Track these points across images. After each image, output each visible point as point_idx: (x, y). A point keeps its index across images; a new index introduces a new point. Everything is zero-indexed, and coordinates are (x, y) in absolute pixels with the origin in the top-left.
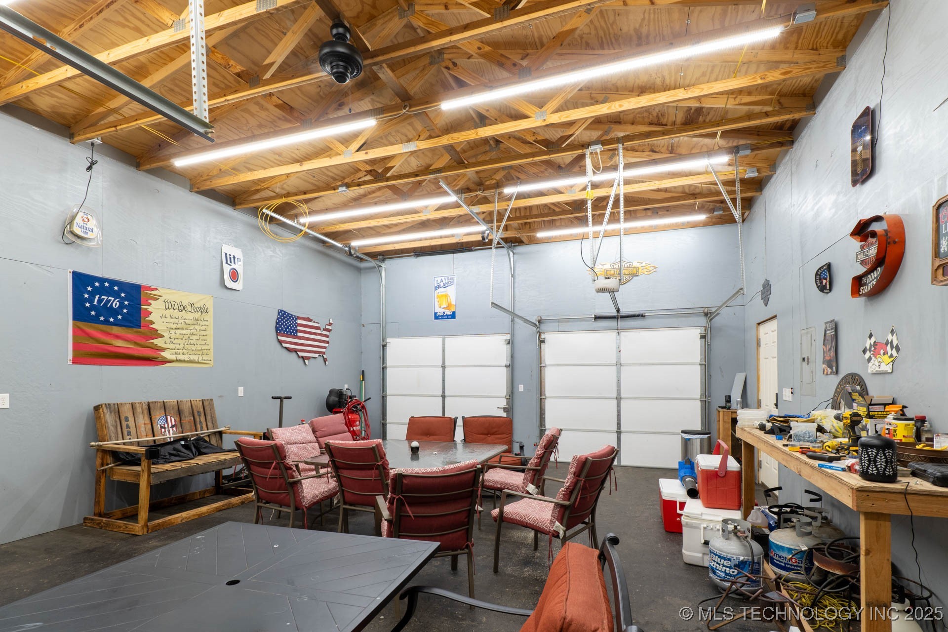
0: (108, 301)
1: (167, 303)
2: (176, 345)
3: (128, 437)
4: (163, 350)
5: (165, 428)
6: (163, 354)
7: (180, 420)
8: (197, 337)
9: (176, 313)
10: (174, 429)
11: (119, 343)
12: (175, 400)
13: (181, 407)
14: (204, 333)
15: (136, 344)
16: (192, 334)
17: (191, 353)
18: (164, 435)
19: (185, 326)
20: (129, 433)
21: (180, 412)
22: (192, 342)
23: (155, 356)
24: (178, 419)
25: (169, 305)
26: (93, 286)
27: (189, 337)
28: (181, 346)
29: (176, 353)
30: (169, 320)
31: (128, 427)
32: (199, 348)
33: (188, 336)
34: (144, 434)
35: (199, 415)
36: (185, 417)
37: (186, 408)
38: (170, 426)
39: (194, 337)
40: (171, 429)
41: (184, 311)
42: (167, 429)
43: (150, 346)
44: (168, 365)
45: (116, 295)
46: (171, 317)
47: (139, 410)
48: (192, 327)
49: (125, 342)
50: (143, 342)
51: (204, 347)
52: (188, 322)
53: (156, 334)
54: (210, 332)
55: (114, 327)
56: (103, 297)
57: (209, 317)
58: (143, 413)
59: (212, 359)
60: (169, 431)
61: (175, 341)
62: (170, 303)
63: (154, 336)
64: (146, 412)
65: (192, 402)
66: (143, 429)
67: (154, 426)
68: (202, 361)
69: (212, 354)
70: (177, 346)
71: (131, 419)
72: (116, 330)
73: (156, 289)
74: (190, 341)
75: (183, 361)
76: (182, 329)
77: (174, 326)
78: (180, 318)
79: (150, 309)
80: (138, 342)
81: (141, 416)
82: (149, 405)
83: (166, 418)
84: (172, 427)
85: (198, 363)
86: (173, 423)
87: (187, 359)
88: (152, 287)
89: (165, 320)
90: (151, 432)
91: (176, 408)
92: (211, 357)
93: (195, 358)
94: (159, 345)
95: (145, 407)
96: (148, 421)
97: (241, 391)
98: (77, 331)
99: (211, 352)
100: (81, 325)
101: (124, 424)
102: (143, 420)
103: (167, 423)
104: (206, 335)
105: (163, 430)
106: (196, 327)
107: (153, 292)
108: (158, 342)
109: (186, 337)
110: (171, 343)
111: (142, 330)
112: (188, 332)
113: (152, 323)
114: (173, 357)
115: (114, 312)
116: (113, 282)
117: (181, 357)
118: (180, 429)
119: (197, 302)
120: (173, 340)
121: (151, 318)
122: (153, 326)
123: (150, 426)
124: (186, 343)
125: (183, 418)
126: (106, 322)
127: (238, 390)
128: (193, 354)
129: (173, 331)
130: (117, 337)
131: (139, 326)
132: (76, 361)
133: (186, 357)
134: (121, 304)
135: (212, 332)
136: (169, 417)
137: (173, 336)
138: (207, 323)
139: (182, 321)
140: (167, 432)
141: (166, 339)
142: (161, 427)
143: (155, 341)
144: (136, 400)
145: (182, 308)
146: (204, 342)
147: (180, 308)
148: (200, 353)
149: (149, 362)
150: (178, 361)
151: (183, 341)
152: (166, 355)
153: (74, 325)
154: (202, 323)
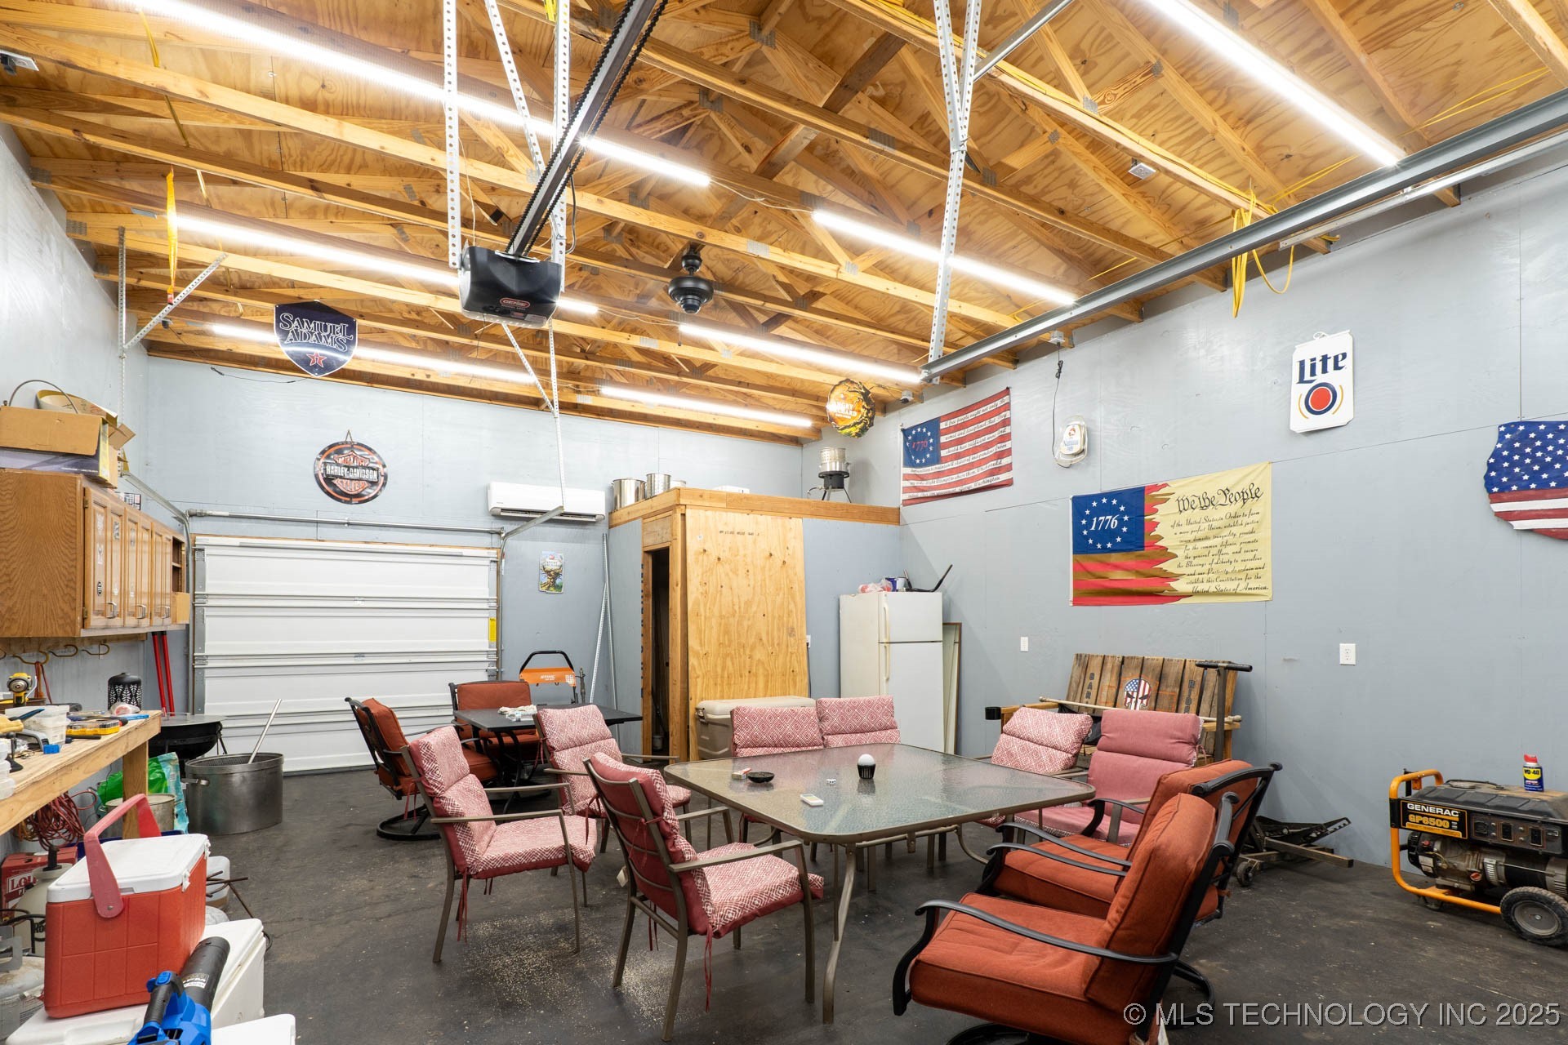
0: (1106, 521)
1: (1181, 502)
2: (1196, 568)
3: (1086, 700)
4: (1175, 577)
5: (1132, 697)
6: (1173, 584)
7: (1158, 690)
8: (1236, 548)
9: (1197, 514)
10: (1145, 701)
11: (1118, 575)
12: (1161, 658)
13: (1166, 670)
14: (1251, 537)
15: (1138, 573)
16: (1226, 544)
17: (1225, 577)
18: (1127, 708)
19: (1211, 534)
20: (1088, 696)
21: (1161, 677)
22: (1225, 558)
23: (1159, 588)
24: (1155, 688)
25: (1185, 505)
26: (1091, 508)
27: (1220, 551)
28: (1205, 569)
29: (1196, 581)
30: (1185, 528)
31: (1090, 686)
32: (1240, 566)
33: (1219, 548)
34: (1104, 700)
35: (1191, 687)
36: (1167, 687)
37: (1173, 672)
38: (1140, 695)
39: (1230, 550)
40: (1139, 701)
41: (1211, 507)
42: (1134, 700)
43: (1158, 573)
44: (1183, 601)
45: (1113, 511)
46: (1189, 523)
47: (1109, 666)
48: (1226, 532)
49: (1126, 573)
50: (1146, 571)
51: (1250, 565)
52: (1215, 524)
53: (1166, 555)
54: (1265, 534)
55: (1113, 554)
56: (1100, 518)
57: (1263, 506)
58: (1112, 671)
59: (1269, 586)
60: (1136, 702)
61: (1195, 562)
62: (1186, 502)
63: (1162, 558)
64: (1116, 670)
65: (1187, 663)
66: (1104, 693)
67: (1121, 690)
68: (1244, 591)
69: (1269, 575)
70: (1199, 569)
71: (1097, 677)
72: (1115, 558)
73: (1165, 485)
74: (1221, 557)
75: (1206, 593)
76: (1207, 538)
77: (1191, 537)
78: (1203, 520)
79: (1156, 517)
80: (1141, 570)
81: (1109, 675)
82: (1123, 657)
83: (1139, 684)
84: (1142, 698)
85: (1236, 594)
86: (1146, 693)
87: (1211, 590)
88: (1160, 484)
89: (1178, 529)
90: (1113, 699)
91: (1159, 669)
92: (1267, 579)
93: (1230, 586)
94: (1170, 570)
95: (1118, 662)
96: (1114, 684)
97: (1348, 653)
98: (1078, 567)
99: (1267, 575)
100: (1080, 557)
101: (1088, 682)
102: (1109, 680)
103: (1138, 692)
104: (1256, 541)
105: (1129, 700)
106: (1234, 530)
107: (1162, 491)
108: (1168, 566)
109: (1214, 551)
110: (1189, 564)
111: (1146, 552)
112: (1218, 541)
113: (1160, 538)
114: (1189, 588)
115: (1111, 534)
116: (1110, 495)
117: (1200, 587)
118: (1153, 704)
119: (1238, 483)
120: (1191, 559)
121: (1158, 531)
122: (1160, 543)
123: (1114, 690)
124: (1215, 561)
125: (1163, 687)
126: (1104, 550)
127: (1339, 649)
128: (1227, 580)
129: (1190, 546)
130: (1116, 567)
131: (1142, 547)
132: (1077, 601)
133: (1212, 588)
134: (1120, 520)
135: (1269, 533)
136: (1143, 682)
137: (1191, 553)
138: (1256, 518)
139: (1206, 525)
140: (1133, 704)
141: (1181, 559)
142: (1128, 695)
143: (1163, 566)
144: (1109, 653)
145: (1208, 503)
146: (1250, 555)
147: (1203, 504)
148: (1243, 576)
149: (1154, 598)
150: (1196, 593)
151: (1209, 559)
152: (1180, 586)
153: (1074, 560)
154: (1245, 520)
